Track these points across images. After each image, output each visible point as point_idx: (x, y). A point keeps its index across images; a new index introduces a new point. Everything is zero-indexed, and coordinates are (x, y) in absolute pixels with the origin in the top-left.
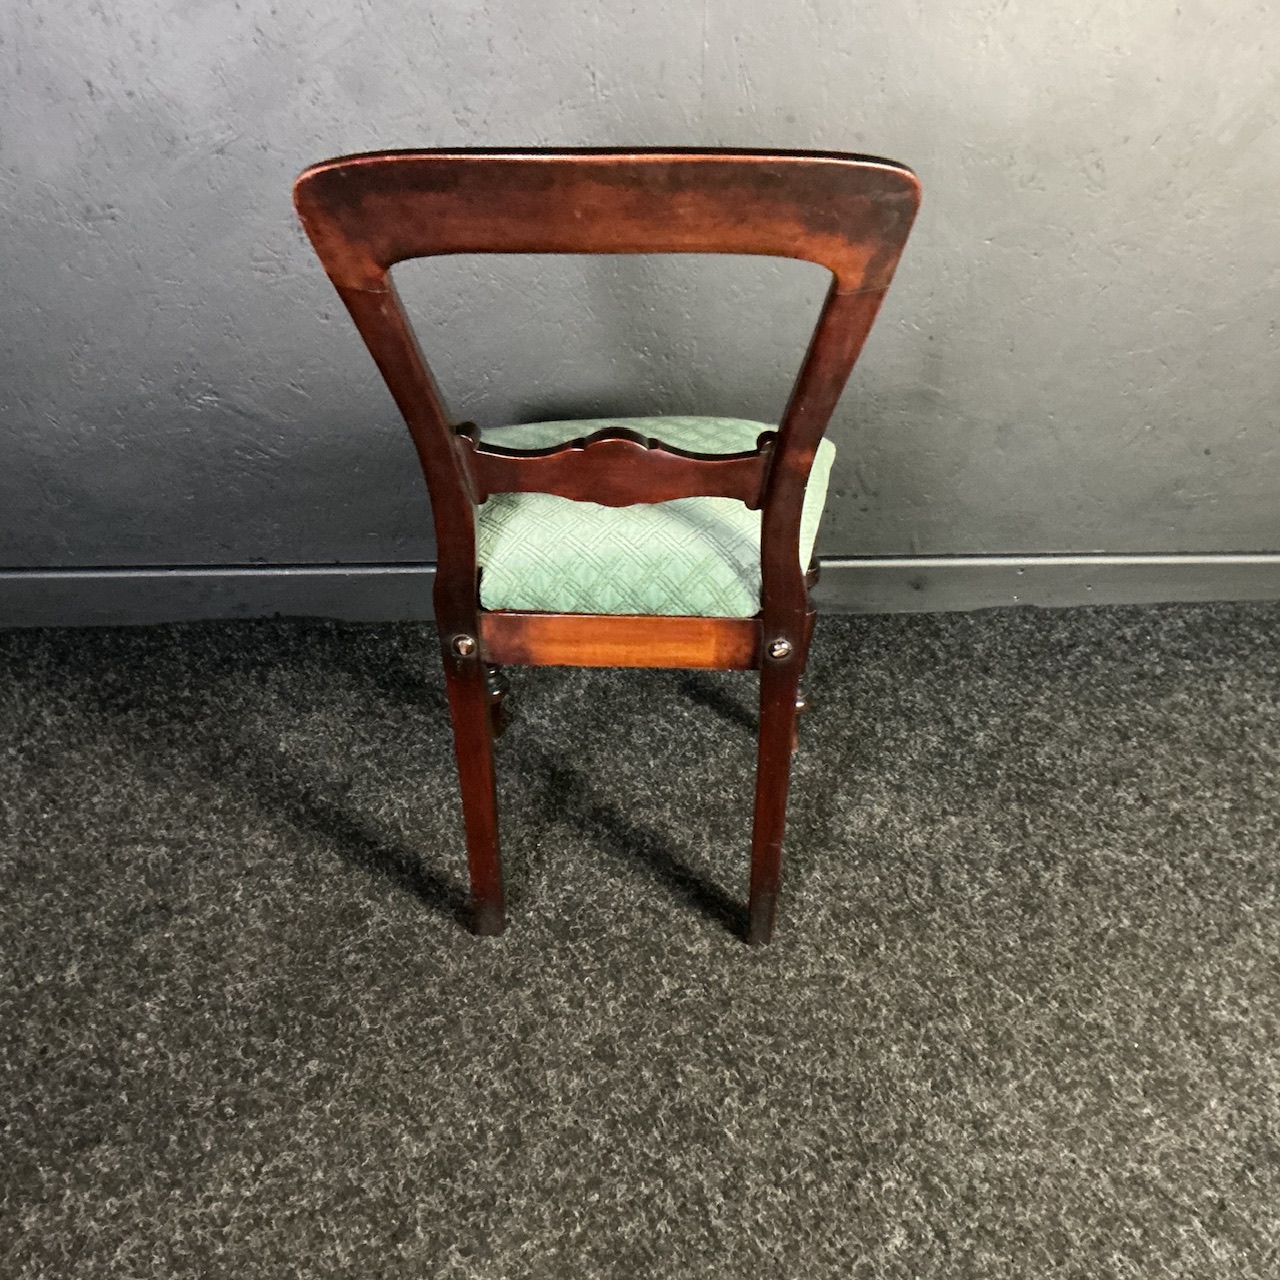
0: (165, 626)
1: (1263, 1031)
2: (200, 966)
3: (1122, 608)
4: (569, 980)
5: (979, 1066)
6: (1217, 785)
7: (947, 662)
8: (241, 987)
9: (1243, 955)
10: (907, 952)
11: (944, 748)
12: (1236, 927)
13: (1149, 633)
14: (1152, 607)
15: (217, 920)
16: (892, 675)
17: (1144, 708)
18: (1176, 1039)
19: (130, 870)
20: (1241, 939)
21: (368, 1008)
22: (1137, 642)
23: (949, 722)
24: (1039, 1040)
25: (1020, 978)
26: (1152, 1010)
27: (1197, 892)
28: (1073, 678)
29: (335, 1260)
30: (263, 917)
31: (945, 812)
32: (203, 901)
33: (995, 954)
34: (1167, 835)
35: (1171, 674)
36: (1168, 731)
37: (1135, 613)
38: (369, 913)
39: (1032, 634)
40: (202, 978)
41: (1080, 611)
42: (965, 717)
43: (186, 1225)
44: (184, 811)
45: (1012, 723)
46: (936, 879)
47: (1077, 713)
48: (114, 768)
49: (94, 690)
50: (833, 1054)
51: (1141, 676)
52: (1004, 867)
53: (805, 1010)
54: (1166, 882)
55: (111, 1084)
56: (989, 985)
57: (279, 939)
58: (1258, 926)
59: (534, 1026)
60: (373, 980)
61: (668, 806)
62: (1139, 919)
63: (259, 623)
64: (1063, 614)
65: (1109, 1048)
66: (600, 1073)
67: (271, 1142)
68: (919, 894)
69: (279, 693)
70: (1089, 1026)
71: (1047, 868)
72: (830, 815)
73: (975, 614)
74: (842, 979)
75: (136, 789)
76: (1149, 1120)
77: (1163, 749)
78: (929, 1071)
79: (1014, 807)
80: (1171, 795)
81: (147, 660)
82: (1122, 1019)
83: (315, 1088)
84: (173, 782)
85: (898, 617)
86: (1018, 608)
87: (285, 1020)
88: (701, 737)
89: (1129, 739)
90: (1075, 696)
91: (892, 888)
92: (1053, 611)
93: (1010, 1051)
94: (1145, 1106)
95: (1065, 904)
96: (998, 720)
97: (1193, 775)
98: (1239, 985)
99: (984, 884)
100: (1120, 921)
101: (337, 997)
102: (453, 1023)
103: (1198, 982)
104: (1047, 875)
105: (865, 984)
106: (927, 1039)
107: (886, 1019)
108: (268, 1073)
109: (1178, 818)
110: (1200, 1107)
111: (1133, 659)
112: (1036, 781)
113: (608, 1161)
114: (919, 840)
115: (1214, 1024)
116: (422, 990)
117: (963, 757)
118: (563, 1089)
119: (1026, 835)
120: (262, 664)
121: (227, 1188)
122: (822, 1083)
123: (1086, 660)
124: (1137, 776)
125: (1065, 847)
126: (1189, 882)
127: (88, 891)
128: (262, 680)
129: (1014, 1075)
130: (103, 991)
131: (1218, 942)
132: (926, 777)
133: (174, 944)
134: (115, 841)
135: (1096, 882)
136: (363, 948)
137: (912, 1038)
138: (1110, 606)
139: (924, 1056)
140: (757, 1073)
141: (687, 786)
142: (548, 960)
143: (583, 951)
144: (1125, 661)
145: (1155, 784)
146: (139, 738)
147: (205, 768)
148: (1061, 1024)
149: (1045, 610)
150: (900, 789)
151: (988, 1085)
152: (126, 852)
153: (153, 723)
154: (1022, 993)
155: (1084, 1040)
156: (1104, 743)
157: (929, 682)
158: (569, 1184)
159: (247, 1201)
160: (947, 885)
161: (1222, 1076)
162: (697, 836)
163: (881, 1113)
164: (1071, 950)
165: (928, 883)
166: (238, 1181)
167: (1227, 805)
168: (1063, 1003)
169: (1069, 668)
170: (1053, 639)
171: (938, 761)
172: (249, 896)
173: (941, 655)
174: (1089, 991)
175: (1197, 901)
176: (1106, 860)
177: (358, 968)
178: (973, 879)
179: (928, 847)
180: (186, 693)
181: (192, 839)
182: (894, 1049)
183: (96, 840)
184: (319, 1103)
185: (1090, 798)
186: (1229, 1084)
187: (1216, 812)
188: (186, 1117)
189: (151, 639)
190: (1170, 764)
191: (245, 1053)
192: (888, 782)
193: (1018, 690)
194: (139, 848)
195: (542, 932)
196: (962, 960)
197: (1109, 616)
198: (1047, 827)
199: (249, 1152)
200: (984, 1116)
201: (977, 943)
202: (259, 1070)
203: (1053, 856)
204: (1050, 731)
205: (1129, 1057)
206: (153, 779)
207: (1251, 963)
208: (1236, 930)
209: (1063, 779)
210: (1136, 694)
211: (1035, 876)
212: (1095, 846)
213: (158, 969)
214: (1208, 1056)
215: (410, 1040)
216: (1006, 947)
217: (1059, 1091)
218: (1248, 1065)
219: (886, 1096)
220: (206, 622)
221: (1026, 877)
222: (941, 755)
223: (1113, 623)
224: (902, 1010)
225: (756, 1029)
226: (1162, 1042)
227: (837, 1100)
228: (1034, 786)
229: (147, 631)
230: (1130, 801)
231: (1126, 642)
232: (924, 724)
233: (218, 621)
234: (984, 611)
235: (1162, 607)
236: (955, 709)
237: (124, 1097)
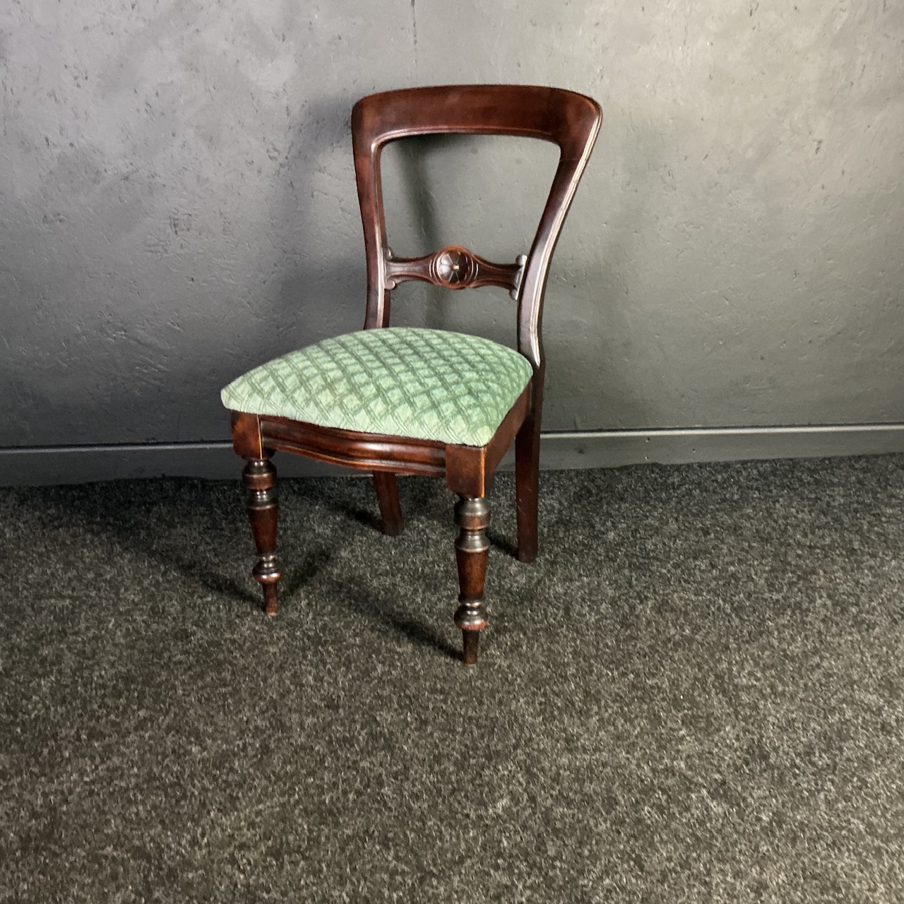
0: (91, 484)
1: (768, 689)
2: (79, 662)
3: (717, 464)
4: (317, 667)
5: (575, 709)
6: (763, 557)
7: (597, 495)
8: (103, 673)
9: (763, 649)
10: (541, 649)
11: (586, 542)
12: (761, 634)
13: (733, 477)
14: (737, 462)
15: (96, 638)
16: (560, 503)
17: (722, 517)
18: (709, 694)
19: (45, 613)
20: (763, 640)
21: (183, 683)
22: (724, 482)
23: (593, 526)
24: (618, 695)
25: (612, 662)
26: (696, 679)
27: (737, 615)
28: (679, 503)
29: (137, 814)
30: (125, 637)
31: (580, 575)
32: (88, 628)
33: (598, 650)
34: (724, 585)
35: (745, 499)
36: (735, 530)
37: (727, 466)
38: (194, 633)
39: (656, 479)
40: (80, 668)
41: (689, 466)
42: (604, 524)
43: (45, 795)
44: (85, 581)
45: (633, 527)
46: (567, 610)
47: (677, 520)
48: (45, 559)
49: (40, 518)
50: (481, 703)
51: (724, 500)
52: (613, 602)
53: (469, 681)
54: (719, 609)
55: (13, 723)
56: (591, 665)
57: (133, 648)
58: (776, 633)
59: (289, 692)
60: (189, 668)
61: (399, 575)
62: (696, 629)
63: (151, 481)
64: (678, 468)
65: (664, 699)
66: (327, 715)
67: (107, 752)
68: (555, 619)
69: (158, 519)
70: (652, 687)
71: (641, 603)
72: (504, 578)
73: (620, 469)
74: (495, 664)
75: (57, 570)
76: (683, 738)
77: (731, 540)
78: (542, 712)
79: (626, 572)
80: (732, 564)
81: (77, 503)
82: (674, 684)
83: (141, 726)
84: (81, 565)
85: (570, 471)
86: (648, 465)
87: (128, 691)
88: (428, 538)
89: (709, 534)
90: (678, 512)
91: (538, 616)
92: (672, 466)
93: (598, 701)
94: (681, 730)
95: (649, 623)
96: (624, 525)
97: (747, 552)
98: (757, 664)
99: (598, 612)
100: (684, 631)
101: (164, 679)
102: (236, 691)
103: (730, 663)
104: (641, 607)
105: (509, 666)
106: (545, 695)
107: (519, 685)
108: (112, 717)
109: (733, 576)
110: (718, 730)
111: (720, 491)
112: (643, 558)
113: (322, 761)
114: (560, 590)
115: (736, 686)
116: (220, 673)
117: (598, 545)
118: (301, 725)
119: (631, 586)
120: (149, 503)
121: (75, 776)
122: (470, 718)
123: (689, 492)
124: (710, 553)
125: (655, 592)
126: (734, 609)
127: (16, 623)
128: (149, 511)
129: (597, 713)
130: (16, 675)
131: (747, 642)
132: (571, 556)
133: (66, 652)
134: (38, 597)
135: (672, 610)
136: (186, 652)
137: (534, 694)
138: (710, 463)
139: (541, 704)
140: (430, 715)
141: (414, 563)
142: (305, 657)
143: (329, 652)
144: (714, 492)
145: (722, 558)
146: (64, 544)
147: (103, 559)
148: (634, 687)
149: (666, 466)
150: (553, 563)
151: (580, 718)
152: (43, 603)
153: (74, 536)
154: (612, 671)
155: (646, 695)
156: (692, 537)
157: (584, 506)
158: (296, 773)
159: (86, 783)
160: (574, 615)
161: (736, 713)
162: (416, 591)
163: (506, 734)
164: (649, 647)
165: (561, 612)
166: (82, 773)
167: (767, 568)
168: (638, 675)
169: (677, 497)
170: (669, 481)
171: (581, 548)
172: (117, 625)
173: (594, 491)
174: (657, 669)
175: (737, 620)
176: (681, 599)
177: (180, 662)
178: (591, 609)
179: (565, 594)
180: (98, 519)
181: (87, 596)
182: (521, 700)
183: (26, 597)
184: (142, 733)
185: (676, 566)
186: (740, 717)
187: (759, 571)
188: (56, 741)
189: (81, 491)
190: (733, 547)
191: (100, 707)
192: (547, 560)
193: (641, 509)
194: (53, 601)
195: (304, 643)
196: (575, 653)
197: (708, 469)
198: (646, 582)
199: (92, 758)
200: (573, 735)
201: (587, 644)
202: (107, 716)
203: (646, 597)
204: (657, 531)
205: (676, 703)
206: (68, 565)
207: (767, 653)
208: (761, 635)
209: (661, 556)
210: (718, 510)
211: (632, 608)
212: (674, 591)
213: (52, 664)
214: (730, 703)
215: (208, 700)
216: (606, 646)
217: (625, 721)
218: (755, 707)
219: (511, 725)
220: (118, 481)
221: (626, 608)
222: (584, 545)
223: (711, 472)
224: (531, 680)
225: (433, 691)
226: (700, 695)
227: (479, 727)
228: (641, 560)
229: (80, 487)
230: (703, 567)
231: (717, 482)
232: (576, 528)
233: (126, 481)
234: (626, 468)
235: (744, 463)
236: (598, 520)
237: (19, 730)
